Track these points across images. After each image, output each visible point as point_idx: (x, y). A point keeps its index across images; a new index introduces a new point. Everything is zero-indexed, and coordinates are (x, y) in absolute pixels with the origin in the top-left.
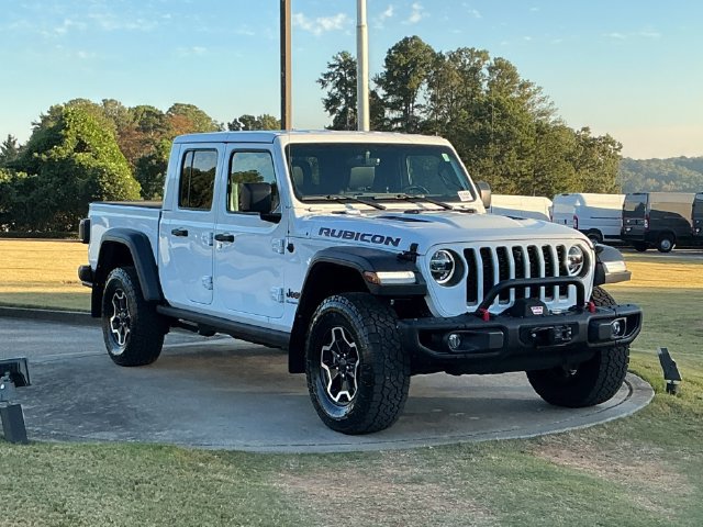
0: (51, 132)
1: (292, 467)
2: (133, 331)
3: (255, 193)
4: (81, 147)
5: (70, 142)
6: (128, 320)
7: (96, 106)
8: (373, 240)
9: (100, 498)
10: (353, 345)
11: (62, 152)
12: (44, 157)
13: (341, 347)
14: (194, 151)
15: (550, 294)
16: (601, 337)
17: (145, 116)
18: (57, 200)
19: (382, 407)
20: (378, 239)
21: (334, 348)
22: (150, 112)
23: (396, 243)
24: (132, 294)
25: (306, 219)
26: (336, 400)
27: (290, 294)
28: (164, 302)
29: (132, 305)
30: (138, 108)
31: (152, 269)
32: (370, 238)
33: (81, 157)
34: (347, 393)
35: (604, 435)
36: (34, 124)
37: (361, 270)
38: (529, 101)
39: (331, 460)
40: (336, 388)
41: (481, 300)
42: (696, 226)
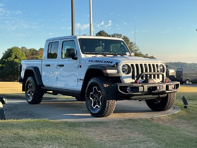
0: (8, 54)
1: (83, 125)
2: (34, 94)
3: (70, 51)
4: (16, 58)
5: (13, 56)
6: (33, 91)
7: (20, 49)
8: (105, 62)
9: (28, 132)
10: (100, 91)
11: (11, 59)
12: (6, 60)
13: (96, 92)
14: (52, 42)
15: (154, 77)
16: (169, 89)
17: (33, 51)
18: (9, 72)
19: (109, 109)
20: (106, 62)
21: (94, 93)
22: (34, 50)
23: (112, 63)
24: (34, 84)
25: (85, 58)
26: (95, 108)
27: (80, 80)
28: (43, 86)
29: (34, 87)
30: (31, 49)
31: (40, 76)
32: (104, 62)
33: (16, 60)
34: (98, 106)
35: (170, 118)
36: (3, 53)
37: (102, 70)
38: (132, 47)
39: (94, 123)
40: (94, 105)
41: (136, 79)
42: (177, 77)
